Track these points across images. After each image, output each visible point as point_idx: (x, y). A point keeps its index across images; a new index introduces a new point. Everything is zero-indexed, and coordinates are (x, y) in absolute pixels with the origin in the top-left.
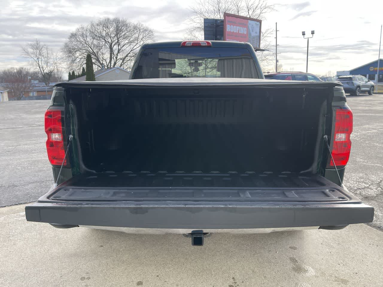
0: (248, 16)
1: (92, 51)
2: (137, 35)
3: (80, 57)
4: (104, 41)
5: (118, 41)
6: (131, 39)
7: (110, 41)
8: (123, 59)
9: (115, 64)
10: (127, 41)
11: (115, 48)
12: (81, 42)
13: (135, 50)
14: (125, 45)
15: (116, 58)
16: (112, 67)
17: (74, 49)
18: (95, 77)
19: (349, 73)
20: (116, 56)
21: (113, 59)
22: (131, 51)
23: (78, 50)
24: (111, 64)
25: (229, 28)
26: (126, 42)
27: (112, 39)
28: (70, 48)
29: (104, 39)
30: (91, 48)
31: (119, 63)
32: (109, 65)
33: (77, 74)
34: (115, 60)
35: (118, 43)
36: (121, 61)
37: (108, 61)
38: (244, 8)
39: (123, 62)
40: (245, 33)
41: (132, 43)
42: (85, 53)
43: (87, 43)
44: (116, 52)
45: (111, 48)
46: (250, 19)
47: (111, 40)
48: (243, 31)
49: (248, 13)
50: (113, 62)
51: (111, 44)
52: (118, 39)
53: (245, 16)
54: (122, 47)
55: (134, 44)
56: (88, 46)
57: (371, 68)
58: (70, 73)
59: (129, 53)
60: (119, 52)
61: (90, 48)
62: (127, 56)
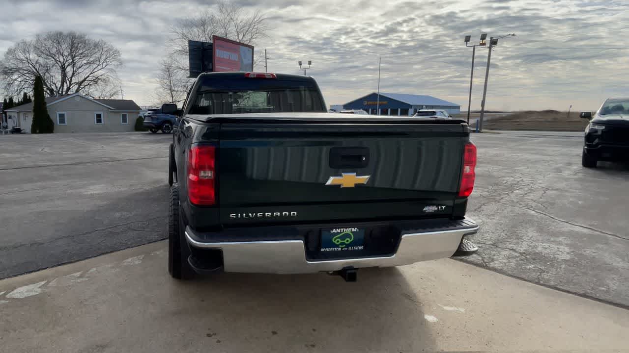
0: (238, 41)
1: (36, 72)
2: (98, 55)
3: (19, 80)
4: (53, 60)
5: (73, 61)
6: (91, 59)
7: (62, 60)
8: (80, 84)
9: (68, 89)
10: (85, 62)
11: (69, 70)
12: (21, 60)
13: (96, 73)
14: (82, 66)
15: (70, 82)
16: (64, 93)
17: (11, 69)
18: (47, 105)
19: (342, 108)
20: (70, 79)
21: (65, 83)
22: (91, 73)
23: (17, 70)
24: (63, 89)
25: (219, 53)
26: (83, 63)
27: (64, 57)
28: (6, 68)
29: (54, 58)
30: (35, 68)
31: (74, 88)
32: (61, 90)
33: (17, 101)
34: (68, 85)
35: (73, 64)
36: (77, 86)
37: (59, 84)
38: (233, 31)
39: (79, 87)
40: (237, 60)
41: (92, 65)
42: (27, 75)
43: (29, 61)
44: (69, 74)
45: (63, 69)
46: (240, 44)
47: (64, 60)
48: (234, 57)
49: (238, 36)
50: (65, 88)
51: (64, 65)
52: (73, 59)
53: (234, 40)
54: (78, 69)
55: (95, 66)
56: (30, 66)
57: (365, 102)
58: (5, 100)
59: (88, 76)
60: (73, 74)
61: (33, 68)
62: (85, 80)
